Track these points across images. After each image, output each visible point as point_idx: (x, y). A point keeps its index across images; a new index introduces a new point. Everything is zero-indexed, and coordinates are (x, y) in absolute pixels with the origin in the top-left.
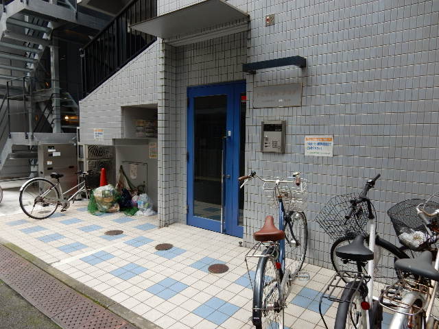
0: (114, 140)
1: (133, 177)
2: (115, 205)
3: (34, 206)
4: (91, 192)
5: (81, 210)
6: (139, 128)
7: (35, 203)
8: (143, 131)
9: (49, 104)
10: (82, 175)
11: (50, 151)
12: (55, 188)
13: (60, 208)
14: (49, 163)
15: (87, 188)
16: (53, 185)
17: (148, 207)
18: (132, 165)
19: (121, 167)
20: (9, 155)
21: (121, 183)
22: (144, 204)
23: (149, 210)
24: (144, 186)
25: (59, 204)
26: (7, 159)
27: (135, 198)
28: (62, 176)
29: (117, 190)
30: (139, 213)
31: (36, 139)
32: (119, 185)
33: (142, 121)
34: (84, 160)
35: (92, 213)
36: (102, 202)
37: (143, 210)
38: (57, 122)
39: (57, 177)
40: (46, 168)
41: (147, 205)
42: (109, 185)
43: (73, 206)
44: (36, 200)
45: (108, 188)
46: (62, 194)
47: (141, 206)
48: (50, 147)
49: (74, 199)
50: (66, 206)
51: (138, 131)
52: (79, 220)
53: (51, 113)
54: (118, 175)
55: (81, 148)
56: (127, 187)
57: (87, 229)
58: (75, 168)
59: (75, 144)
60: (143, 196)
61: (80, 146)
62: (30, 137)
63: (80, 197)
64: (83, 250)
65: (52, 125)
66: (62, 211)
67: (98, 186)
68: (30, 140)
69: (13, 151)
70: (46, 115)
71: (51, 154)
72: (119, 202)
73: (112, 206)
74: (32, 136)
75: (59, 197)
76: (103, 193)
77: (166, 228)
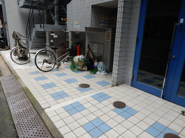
0: (86, 28)
1: (95, 51)
2: (85, 67)
3: (43, 64)
4: (72, 58)
5: (67, 68)
6: (101, 21)
7: (43, 63)
8: (104, 23)
9: (53, 10)
10: (68, 49)
11: (52, 34)
12: (54, 55)
13: (56, 66)
14: (52, 41)
15: (70, 56)
16: (53, 54)
17: (103, 70)
18: (95, 44)
19: (89, 45)
20: (34, 36)
21: (88, 54)
22: (101, 67)
23: (104, 71)
24: (101, 57)
25: (55, 64)
26: (34, 38)
27: (96, 64)
28: (57, 48)
29: (86, 58)
30: (98, 73)
31: (45, 28)
32: (87, 56)
33: (103, 16)
34: (69, 40)
35: (72, 70)
36: (78, 64)
37: (100, 71)
38: (57, 20)
39: (55, 49)
40: (50, 44)
41: (103, 68)
42: (82, 55)
43: (63, 65)
44: (43, 61)
45: (81, 57)
46: (58, 59)
47: (99, 69)
48: (52, 33)
49: (64, 61)
50: (59, 65)
51: (101, 23)
52: (66, 74)
53: (54, 14)
54: (87, 50)
55: (68, 33)
56: (91, 56)
57: (69, 81)
58: (64, 44)
59: (65, 32)
60: (101, 63)
61: (67, 32)
62: (42, 26)
63: (67, 60)
64: (66, 99)
65: (55, 22)
66: (57, 68)
67: (76, 55)
68: (42, 28)
69: (36, 34)
70: (52, 16)
71: (52, 36)
72: (87, 65)
73: (83, 67)
74: (43, 26)
75: (56, 61)
76: (79, 59)
77: (117, 87)
